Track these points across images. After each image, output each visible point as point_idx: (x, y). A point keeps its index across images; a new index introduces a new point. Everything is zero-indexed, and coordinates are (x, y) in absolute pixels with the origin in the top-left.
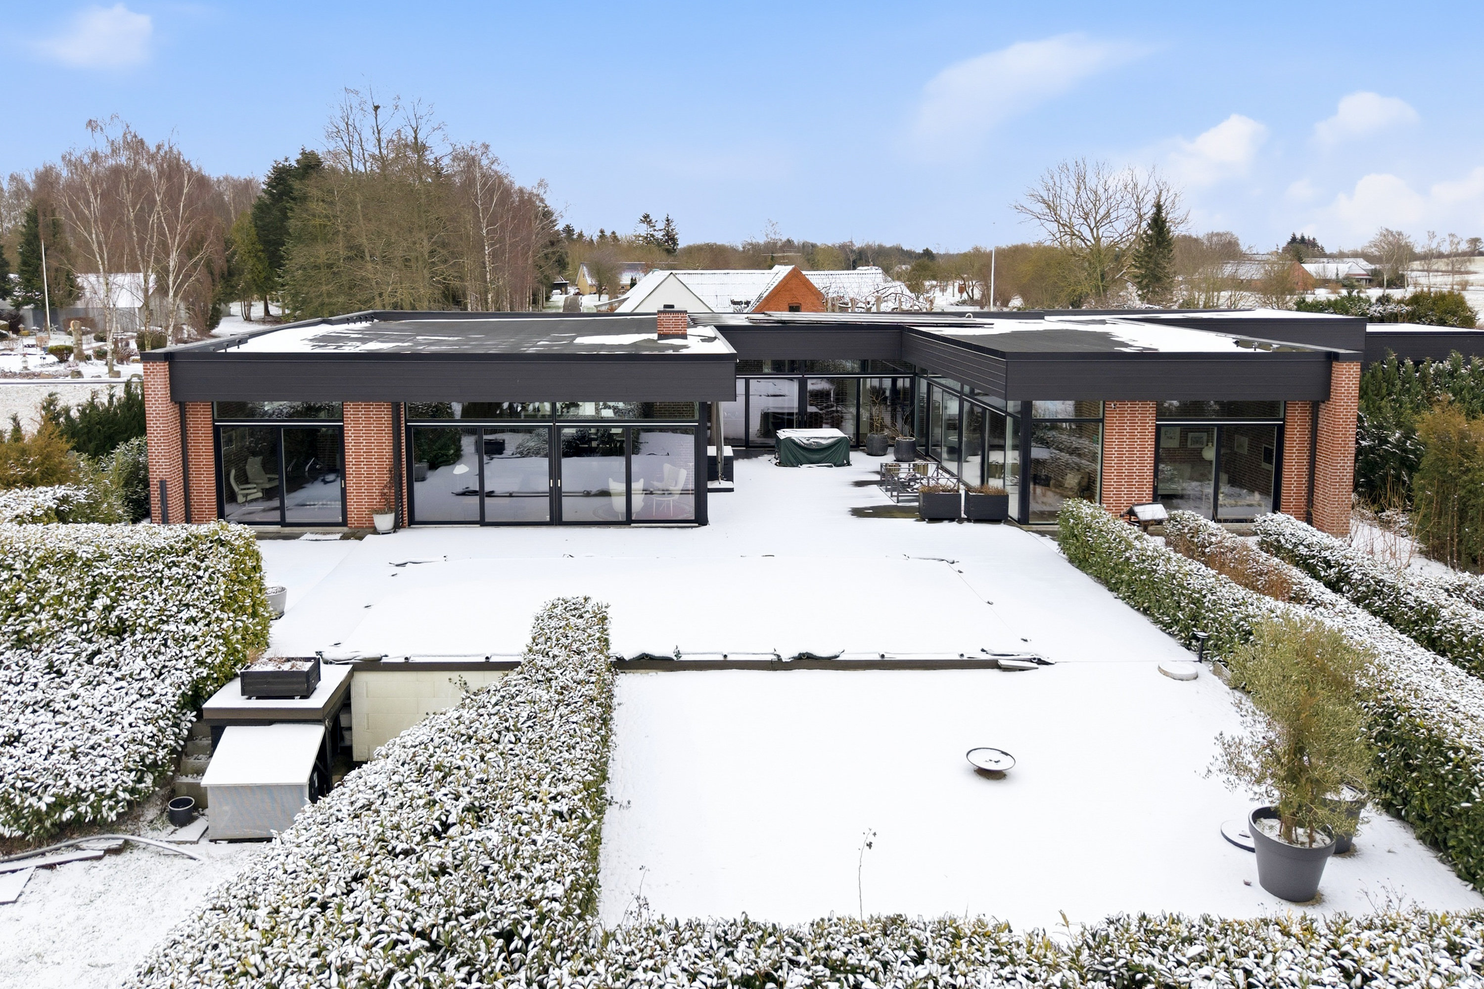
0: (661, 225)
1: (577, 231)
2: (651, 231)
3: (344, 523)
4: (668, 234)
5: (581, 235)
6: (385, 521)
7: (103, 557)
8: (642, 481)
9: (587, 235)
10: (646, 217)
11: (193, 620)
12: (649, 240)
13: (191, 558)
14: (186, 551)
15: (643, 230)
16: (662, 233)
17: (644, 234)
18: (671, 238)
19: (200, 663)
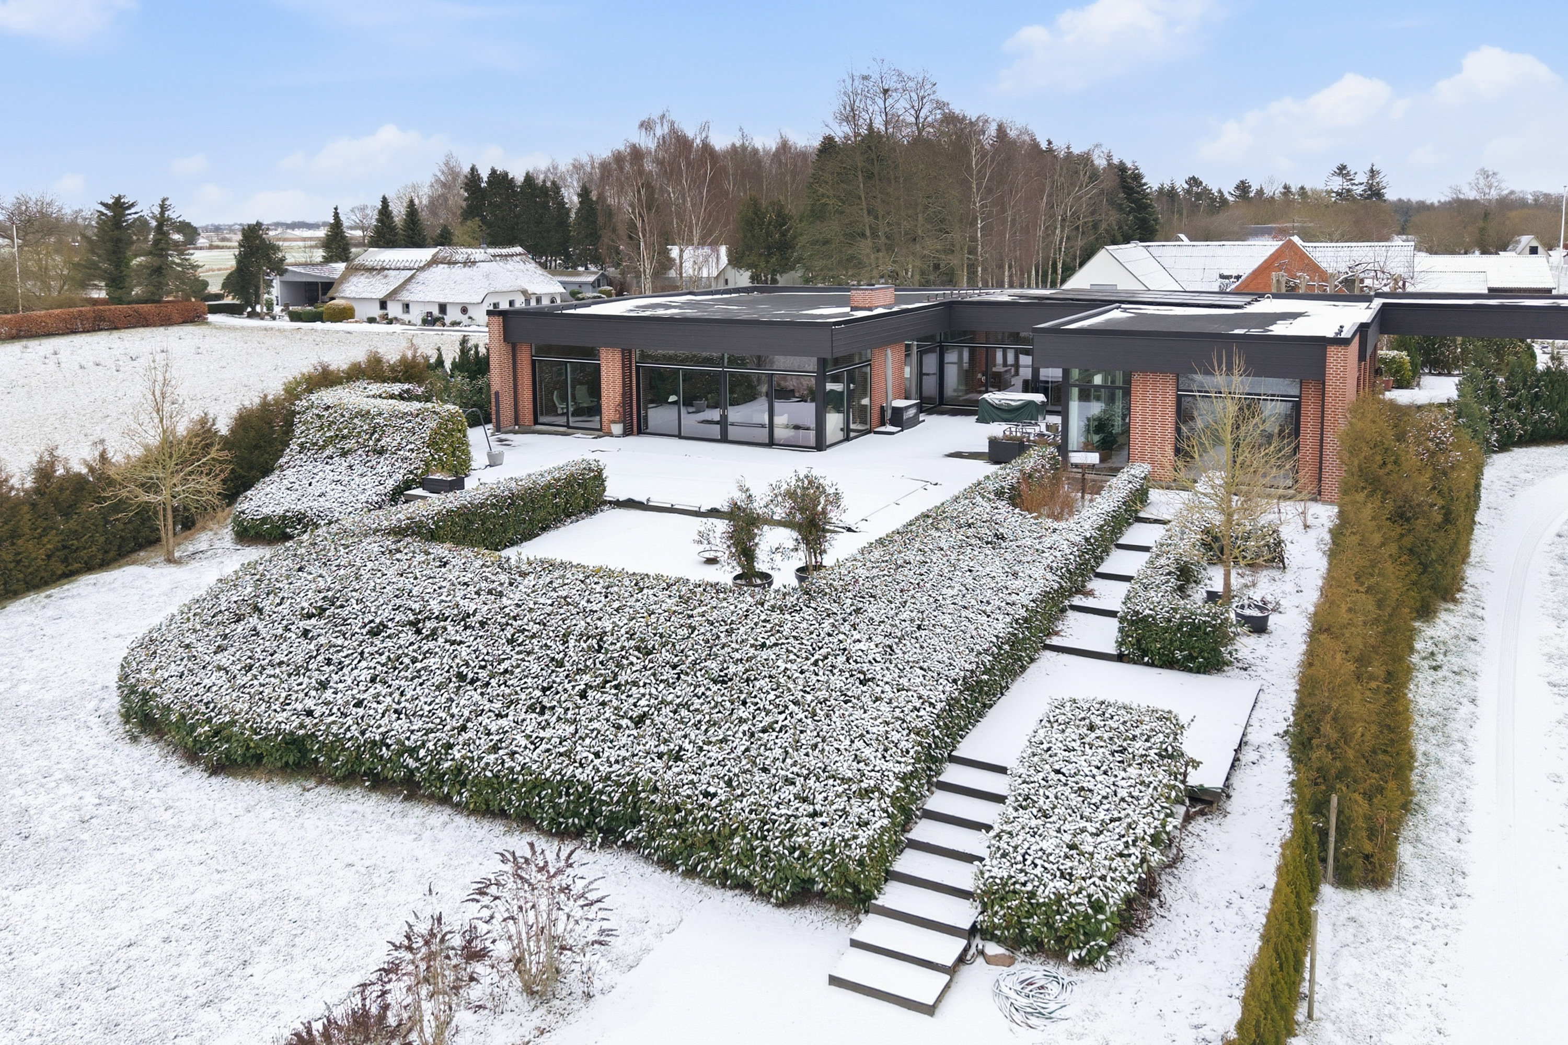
0: (1362, 178)
1: (1254, 188)
2: (1347, 185)
3: (600, 430)
4: (1371, 187)
5: (1260, 192)
6: (617, 429)
7: (380, 414)
8: (786, 416)
9: (1268, 192)
10: (1342, 168)
11: (412, 450)
12: (1345, 195)
13: (419, 420)
14: (417, 415)
15: (1337, 184)
16: (1363, 187)
17: (1336, 188)
18: (1374, 192)
19: (411, 472)
